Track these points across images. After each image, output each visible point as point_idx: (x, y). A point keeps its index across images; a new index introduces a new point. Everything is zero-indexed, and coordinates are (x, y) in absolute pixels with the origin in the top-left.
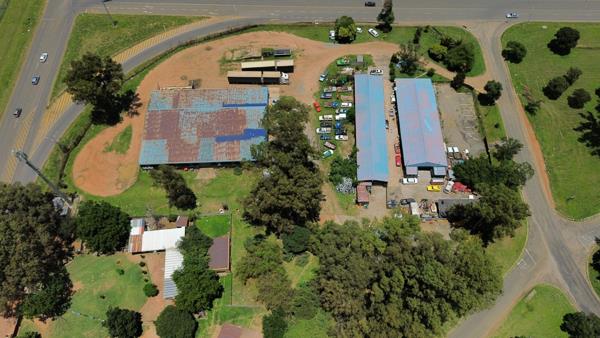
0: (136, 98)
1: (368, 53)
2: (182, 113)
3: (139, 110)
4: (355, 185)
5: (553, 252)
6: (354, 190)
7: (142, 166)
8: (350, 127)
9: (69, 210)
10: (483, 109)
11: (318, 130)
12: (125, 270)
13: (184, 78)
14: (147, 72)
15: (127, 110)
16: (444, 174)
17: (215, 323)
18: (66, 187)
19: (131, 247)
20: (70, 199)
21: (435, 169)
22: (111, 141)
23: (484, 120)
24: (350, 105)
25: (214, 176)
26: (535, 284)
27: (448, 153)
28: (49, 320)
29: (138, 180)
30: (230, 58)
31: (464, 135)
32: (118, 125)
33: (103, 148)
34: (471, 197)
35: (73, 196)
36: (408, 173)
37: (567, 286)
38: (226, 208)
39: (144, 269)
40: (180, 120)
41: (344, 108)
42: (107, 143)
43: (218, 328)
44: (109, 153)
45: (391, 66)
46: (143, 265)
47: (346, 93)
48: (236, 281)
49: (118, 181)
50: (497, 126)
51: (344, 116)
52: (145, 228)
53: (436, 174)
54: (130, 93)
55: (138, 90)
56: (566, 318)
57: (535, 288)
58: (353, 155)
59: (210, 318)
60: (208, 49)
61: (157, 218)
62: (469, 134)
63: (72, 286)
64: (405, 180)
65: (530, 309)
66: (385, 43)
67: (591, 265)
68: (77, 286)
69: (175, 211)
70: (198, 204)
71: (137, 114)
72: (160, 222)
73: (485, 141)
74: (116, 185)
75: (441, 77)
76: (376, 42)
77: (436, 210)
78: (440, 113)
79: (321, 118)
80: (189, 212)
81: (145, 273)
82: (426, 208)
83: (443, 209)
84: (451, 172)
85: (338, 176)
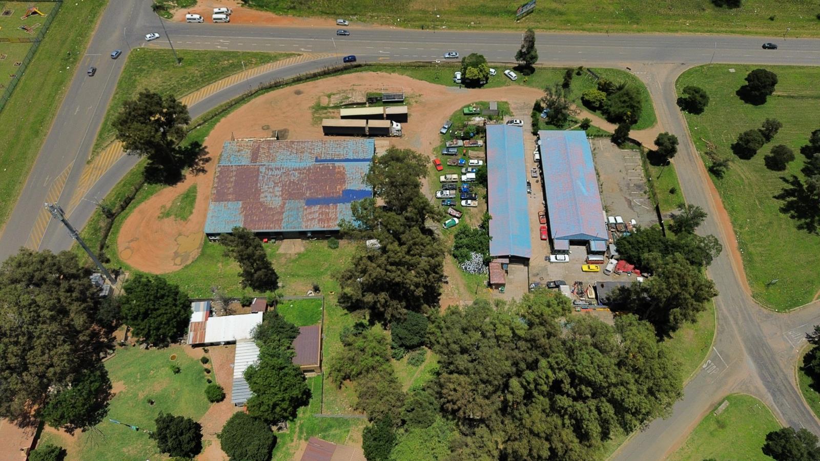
0: (203, 151)
1: (504, 100)
2: (263, 169)
3: (206, 166)
4: (487, 262)
5: (750, 352)
6: (485, 269)
7: (208, 235)
8: (481, 190)
9: (111, 290)
10: (654, 170)
11: (439, 195)
12: (182, 368)
13: (266, 128)
14: (218, 121)
15: (191, 166)
16: (605, 249)
17: (300, 438)
18: (108, 261)
19: (190, 337)
20: (113, 276)
21: (592, 243)
22: (169, 205)
23: (655, 184)
24: (481, 163)
25: (303, 249)
26: (727, 394)
27: (608, 224)
28: (78, 431)
29: (203, 254)
30: (325, 105)
31: (629, 202)
32: (179, 184)
33: (158, 213)
34: (641, 279)
35: (117, 273)
36: (556, 248)
37: (770, 397)
38: (316, 289)
39: (206, 366)
40: (261, 178)
41: (473, 167)
42: (164, 207)
43: (303, 444)
44: (166, 220)
45: (533, 116)
46: (205, 361)
47: (475, 148)
48: (328, 385)
49: (176, 254)
50: (672, 191)
51: (473, 176)
52: (210, 313)
53: (593, 249)
54: (196, 145)
55: (207, 142)
56: (770, 437)
57: (727, 398)
58: (485, 226)
59: (293, 432)
60: (298, 93)
61: (227, 301)
62: (636, 201)
63: (110, 387)
64: (553, 258)
65: (722, 425)
66: (526, 88)
67: (801, 369)
68: (117, 387)
69: (249, 292)
70: (280, 284)
71: (204, 171)
72: (229, 307)
73: (657, 209)
74: (174, 259)
75: (599, 130)
76: (514, 86)
77: (594, 296)
78: (598, 174)
79: (442, 178)
80: (268, 294)
81: (208, 372)
82: (581, 294)
83: (603, 294)
84: (613, 248)
85: (465, 250)
